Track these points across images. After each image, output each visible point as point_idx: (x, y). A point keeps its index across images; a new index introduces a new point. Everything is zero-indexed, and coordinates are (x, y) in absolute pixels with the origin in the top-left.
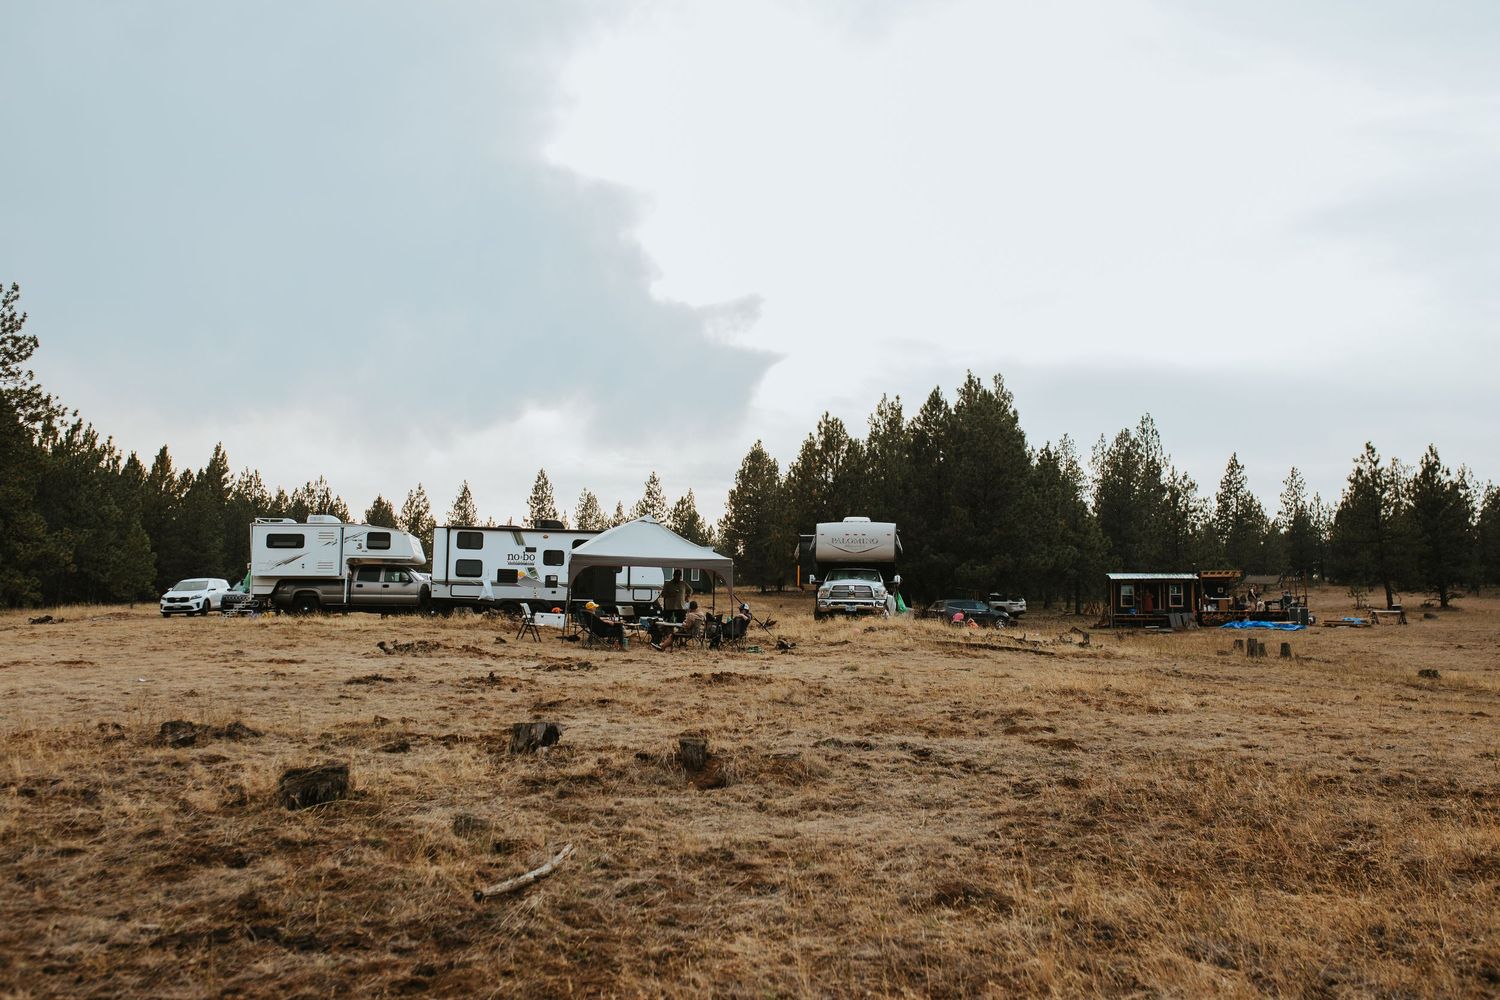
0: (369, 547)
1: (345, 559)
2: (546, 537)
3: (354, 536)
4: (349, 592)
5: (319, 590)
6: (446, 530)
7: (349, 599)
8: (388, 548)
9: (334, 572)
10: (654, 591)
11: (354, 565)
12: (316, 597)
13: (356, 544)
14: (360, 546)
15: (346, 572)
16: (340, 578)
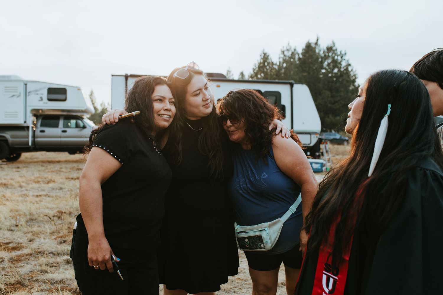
0: (49, 100)
1: (29, 109)
2: (218, 86)
3: (36, 91)
4: (34, 136)
5: (8, 135)
6: (124, 78)
7: (34, 142)
8: (65, 100)
9: (19, 120)
10: (313, 136)
11: (37, 114)
12: (6, 141)
13: (38, 97)
14: (42, 99)
15: (30, 120)
16: (25, 125)
